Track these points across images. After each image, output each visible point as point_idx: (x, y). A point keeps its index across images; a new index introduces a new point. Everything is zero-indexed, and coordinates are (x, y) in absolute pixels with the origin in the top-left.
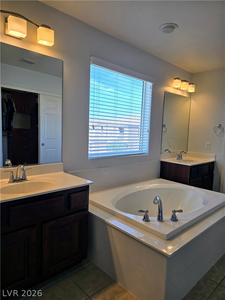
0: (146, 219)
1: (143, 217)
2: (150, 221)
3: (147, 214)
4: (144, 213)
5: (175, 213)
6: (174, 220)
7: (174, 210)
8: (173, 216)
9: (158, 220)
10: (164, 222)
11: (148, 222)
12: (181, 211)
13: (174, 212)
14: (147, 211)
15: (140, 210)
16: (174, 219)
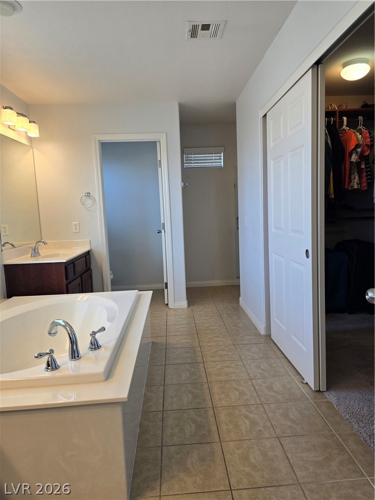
0: (52, 365)
1: (45, 365)
2: (59, 367)
3: (52, 357)
4: (46, 358)
5: (94, 337)
6: (95, 348)
7: (93, 332)
8: (93, 343)
9: (72, 358)
10: (83, 357)
11: (57, 369)
12: (103, 329)
13: (94, 333)
14: (52, 351)
15: (38, 355)
16: (95, 346)
